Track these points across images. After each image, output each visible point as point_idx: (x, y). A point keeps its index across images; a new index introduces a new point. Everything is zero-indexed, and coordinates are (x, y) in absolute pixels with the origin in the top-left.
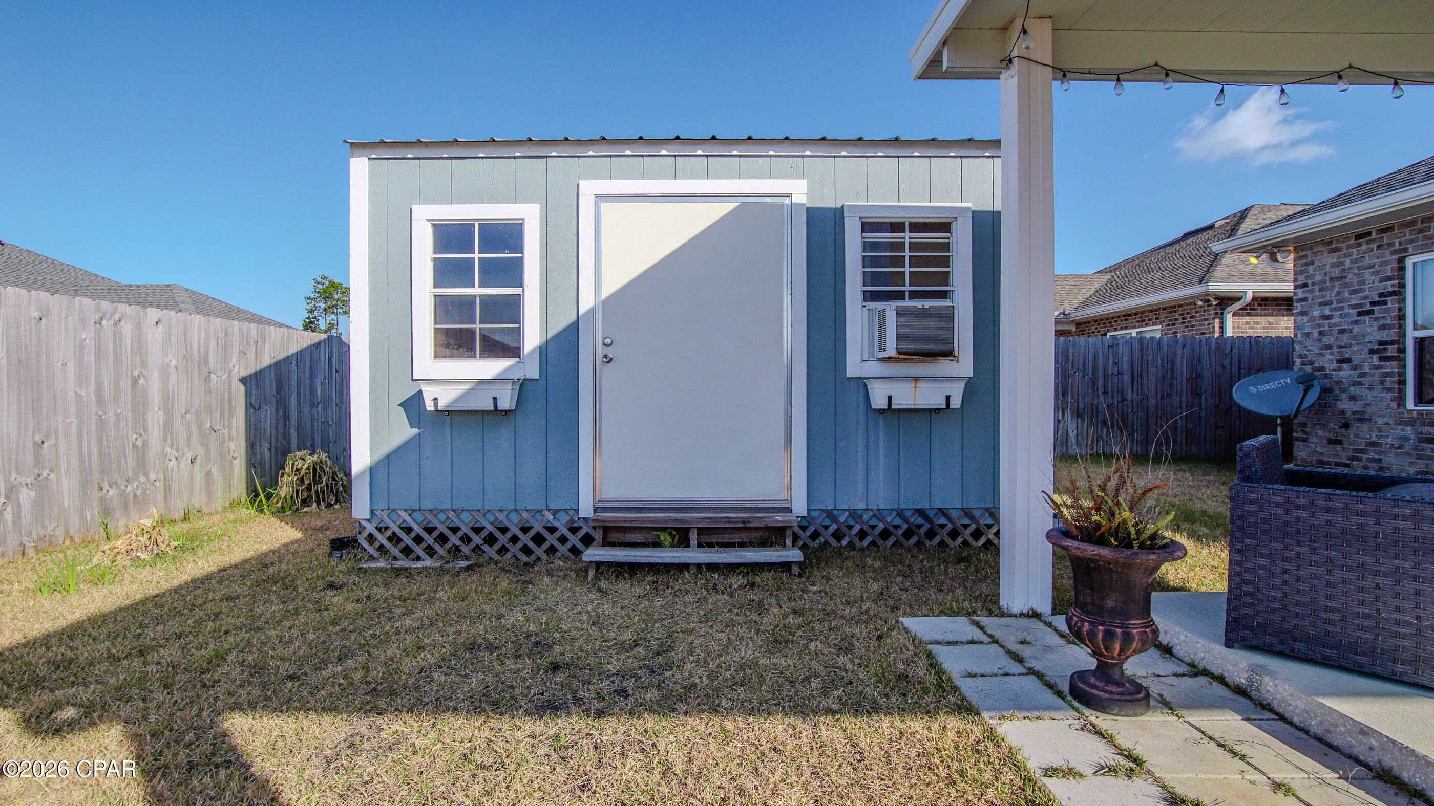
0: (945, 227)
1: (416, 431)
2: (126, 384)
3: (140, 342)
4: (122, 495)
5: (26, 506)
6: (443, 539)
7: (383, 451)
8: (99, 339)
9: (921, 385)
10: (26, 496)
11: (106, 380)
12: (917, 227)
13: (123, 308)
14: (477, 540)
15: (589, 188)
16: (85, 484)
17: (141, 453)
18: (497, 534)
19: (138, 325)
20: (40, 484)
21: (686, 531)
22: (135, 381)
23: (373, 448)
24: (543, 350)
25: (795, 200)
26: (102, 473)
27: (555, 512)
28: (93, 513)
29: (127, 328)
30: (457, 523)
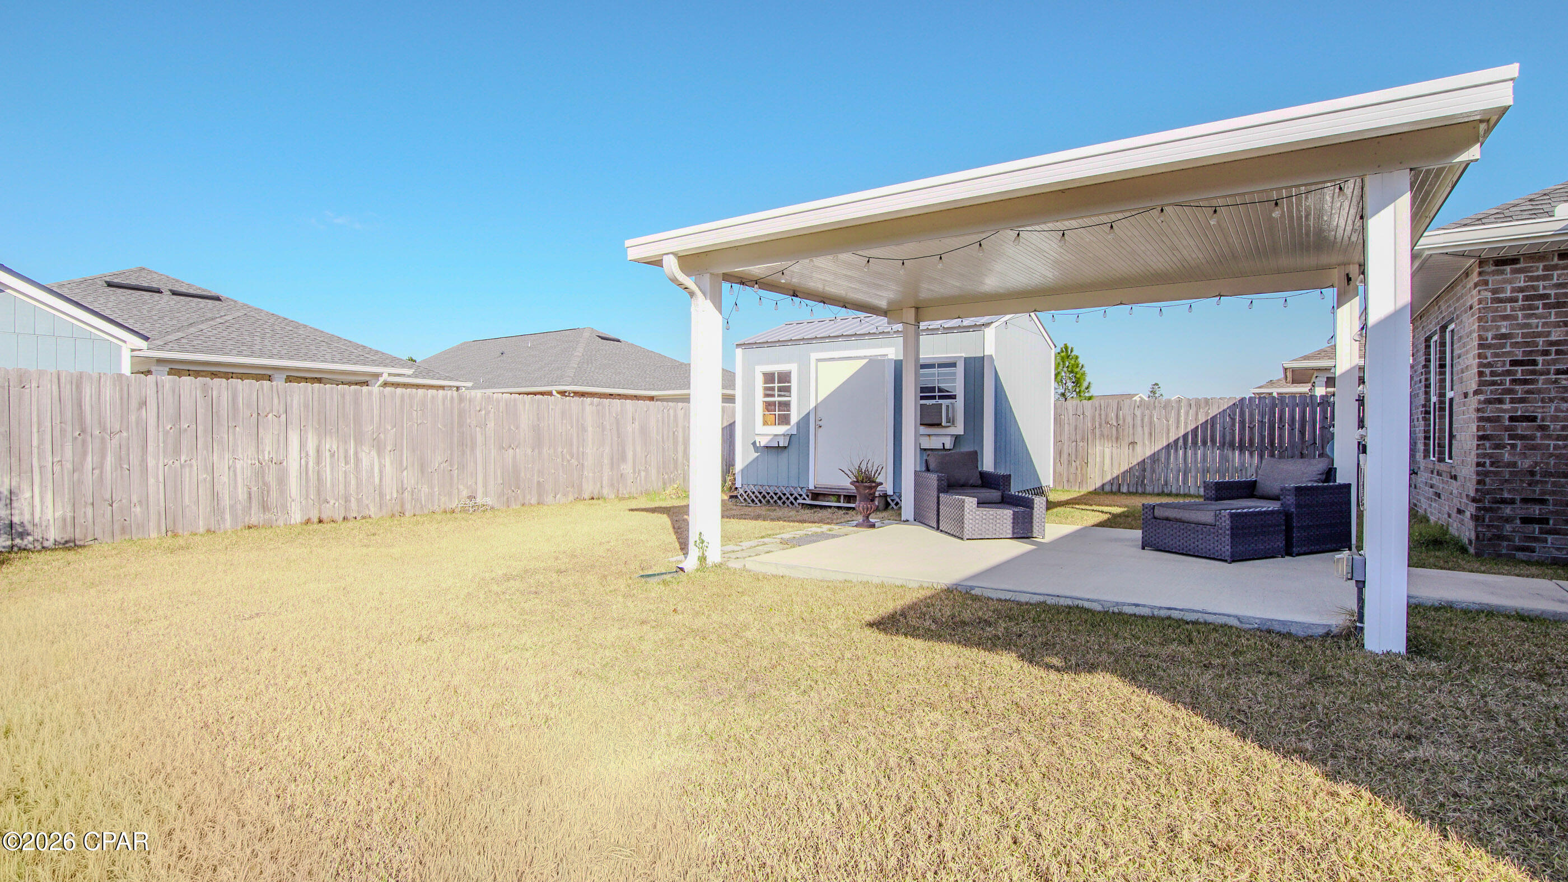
0: (953, 365)
1: (757, 454)
2: (671, 434)
3: (675, 416)
4: (669, 477)
5: (643, 478)
6: (764, 497)
7: (746, 464)
8: (663, 417)
9: (932, 438)
10: (643, 474)
11: (665, 433)
12: (940, 366)
13: (670, 404)
14: (775, 498)
15: (814, 356)
16: (658, 472)
17: (676, 461)
18: (782, 496)
19: (675, 411)
20: (646, 470)
21: (839, 496)
22: (674, 433)
23: (743, 460)
24: (798, 424)
25: (890, 357)
26: (664, 468)
27: (802, 488)
28: (660, 484)
29: (672, 412)
30: (769, 491)
